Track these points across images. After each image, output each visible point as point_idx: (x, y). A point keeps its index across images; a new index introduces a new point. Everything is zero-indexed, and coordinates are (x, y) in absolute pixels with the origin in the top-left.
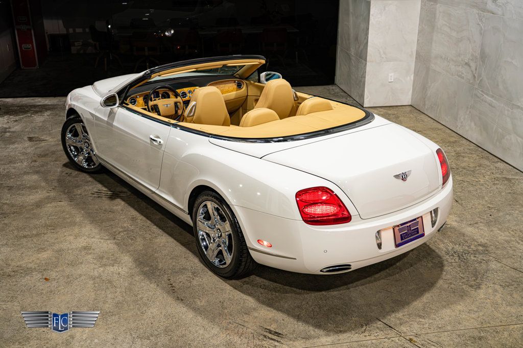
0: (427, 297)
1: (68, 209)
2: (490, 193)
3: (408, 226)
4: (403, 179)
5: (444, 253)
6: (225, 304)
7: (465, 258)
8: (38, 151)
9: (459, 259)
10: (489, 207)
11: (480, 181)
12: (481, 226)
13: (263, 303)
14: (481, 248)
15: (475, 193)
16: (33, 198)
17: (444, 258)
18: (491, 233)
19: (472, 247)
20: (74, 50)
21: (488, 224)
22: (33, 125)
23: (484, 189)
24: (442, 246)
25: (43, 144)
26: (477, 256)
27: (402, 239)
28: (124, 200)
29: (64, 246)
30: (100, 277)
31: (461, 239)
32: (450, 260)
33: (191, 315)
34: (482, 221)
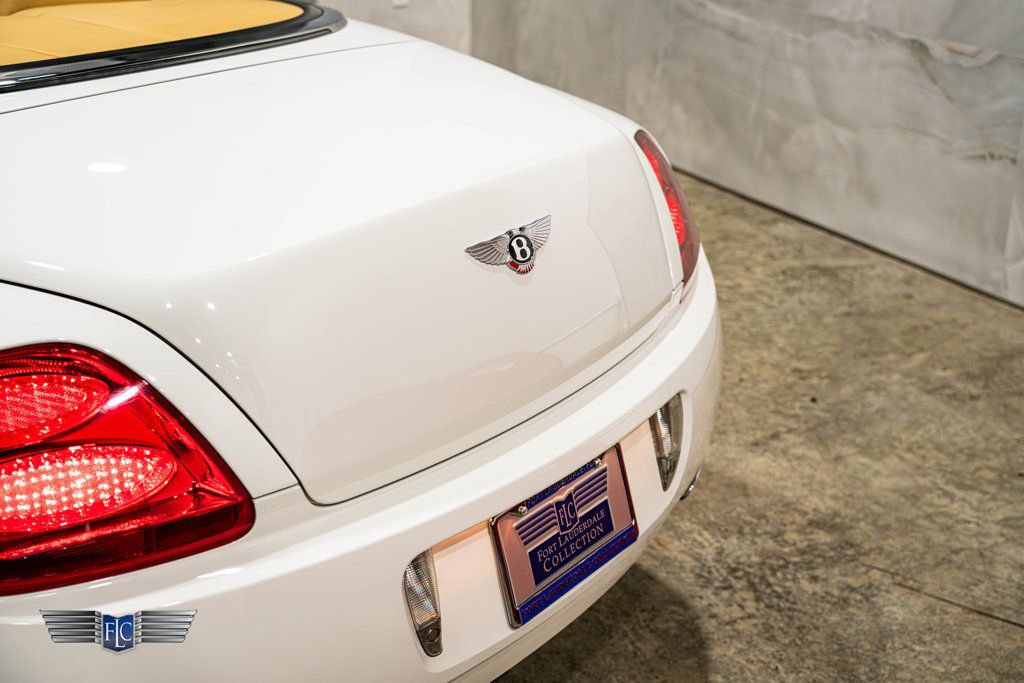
2: (786, 320)
3: (559, 504)
4: (514, 265)
5: (690, 578)
7: (779, 590)
9: (758, 599)
10: (797, 370)
11: (739, 286)
12: (795, 445)
14: (822, 537)
17: (700, 604)
18: (840, 468)
19: (791, 536)
21: (817, 434)
23: (760, 309)
26: (819, 572)
27: (539, 576)
31: (740, 509)
32: (720, 610)
34: (792, 424)
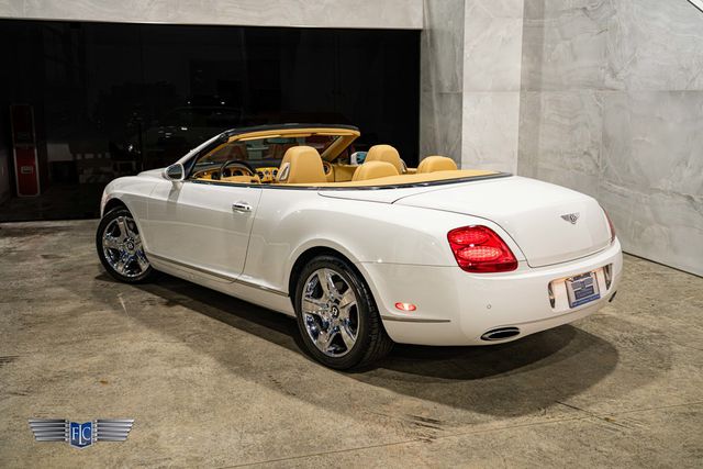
0: (608, 380)
1: (113, 316)
2: (643, 286)
3: (581, 282)
6: (352, 396)
7: (640, 343)
8: (59, 267)
9: (634, 344)
10: (648, 298)
12: (646, 315)
13: (402, 393)
14: (655, 334)
16: (63, 308)
18: (661, 320)
19: (644, 333)
20: (82, 178)
21: (653, 313)
22: (46, 244)
24: (606, 333)
25: (63, 260)
26: (654, 341)
27: (577, 298)
28: (185, 306)
29: (118, 350)
30: (175, 377)
31: (628, 327)
32: (622, 346)
33: (311, 408)
34: (645, 310)
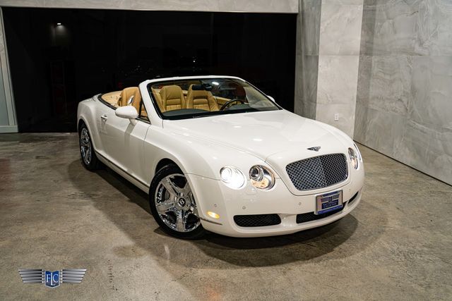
2: (429, 202)
7: (411, 257)
9: (405, 258)
10: (429, 214)
11: (417, 193)
12: (423, 229)
14: (425, 249)
15: (414, 202)
18: (435, 236)
19: (417, 247)
21: (430, 228)
25: (46, 161)
26: (423, 255)
28: (94, 201)
31: (405, 240)
34: (424, 225)
